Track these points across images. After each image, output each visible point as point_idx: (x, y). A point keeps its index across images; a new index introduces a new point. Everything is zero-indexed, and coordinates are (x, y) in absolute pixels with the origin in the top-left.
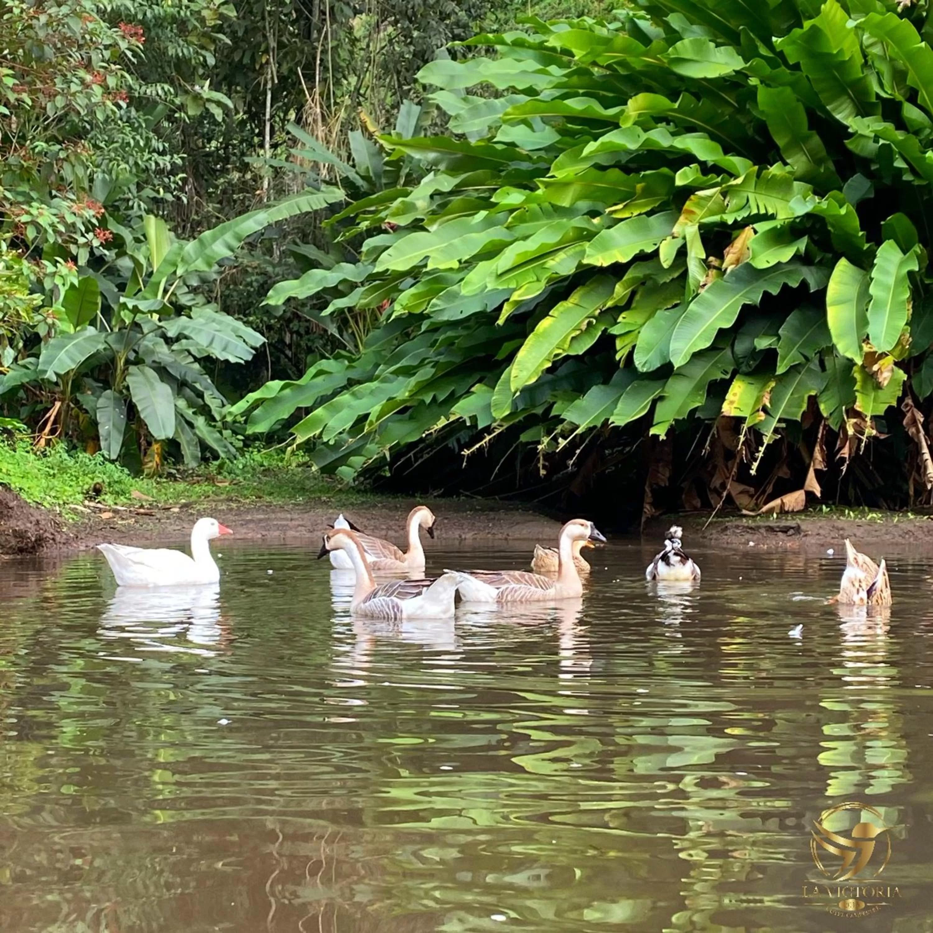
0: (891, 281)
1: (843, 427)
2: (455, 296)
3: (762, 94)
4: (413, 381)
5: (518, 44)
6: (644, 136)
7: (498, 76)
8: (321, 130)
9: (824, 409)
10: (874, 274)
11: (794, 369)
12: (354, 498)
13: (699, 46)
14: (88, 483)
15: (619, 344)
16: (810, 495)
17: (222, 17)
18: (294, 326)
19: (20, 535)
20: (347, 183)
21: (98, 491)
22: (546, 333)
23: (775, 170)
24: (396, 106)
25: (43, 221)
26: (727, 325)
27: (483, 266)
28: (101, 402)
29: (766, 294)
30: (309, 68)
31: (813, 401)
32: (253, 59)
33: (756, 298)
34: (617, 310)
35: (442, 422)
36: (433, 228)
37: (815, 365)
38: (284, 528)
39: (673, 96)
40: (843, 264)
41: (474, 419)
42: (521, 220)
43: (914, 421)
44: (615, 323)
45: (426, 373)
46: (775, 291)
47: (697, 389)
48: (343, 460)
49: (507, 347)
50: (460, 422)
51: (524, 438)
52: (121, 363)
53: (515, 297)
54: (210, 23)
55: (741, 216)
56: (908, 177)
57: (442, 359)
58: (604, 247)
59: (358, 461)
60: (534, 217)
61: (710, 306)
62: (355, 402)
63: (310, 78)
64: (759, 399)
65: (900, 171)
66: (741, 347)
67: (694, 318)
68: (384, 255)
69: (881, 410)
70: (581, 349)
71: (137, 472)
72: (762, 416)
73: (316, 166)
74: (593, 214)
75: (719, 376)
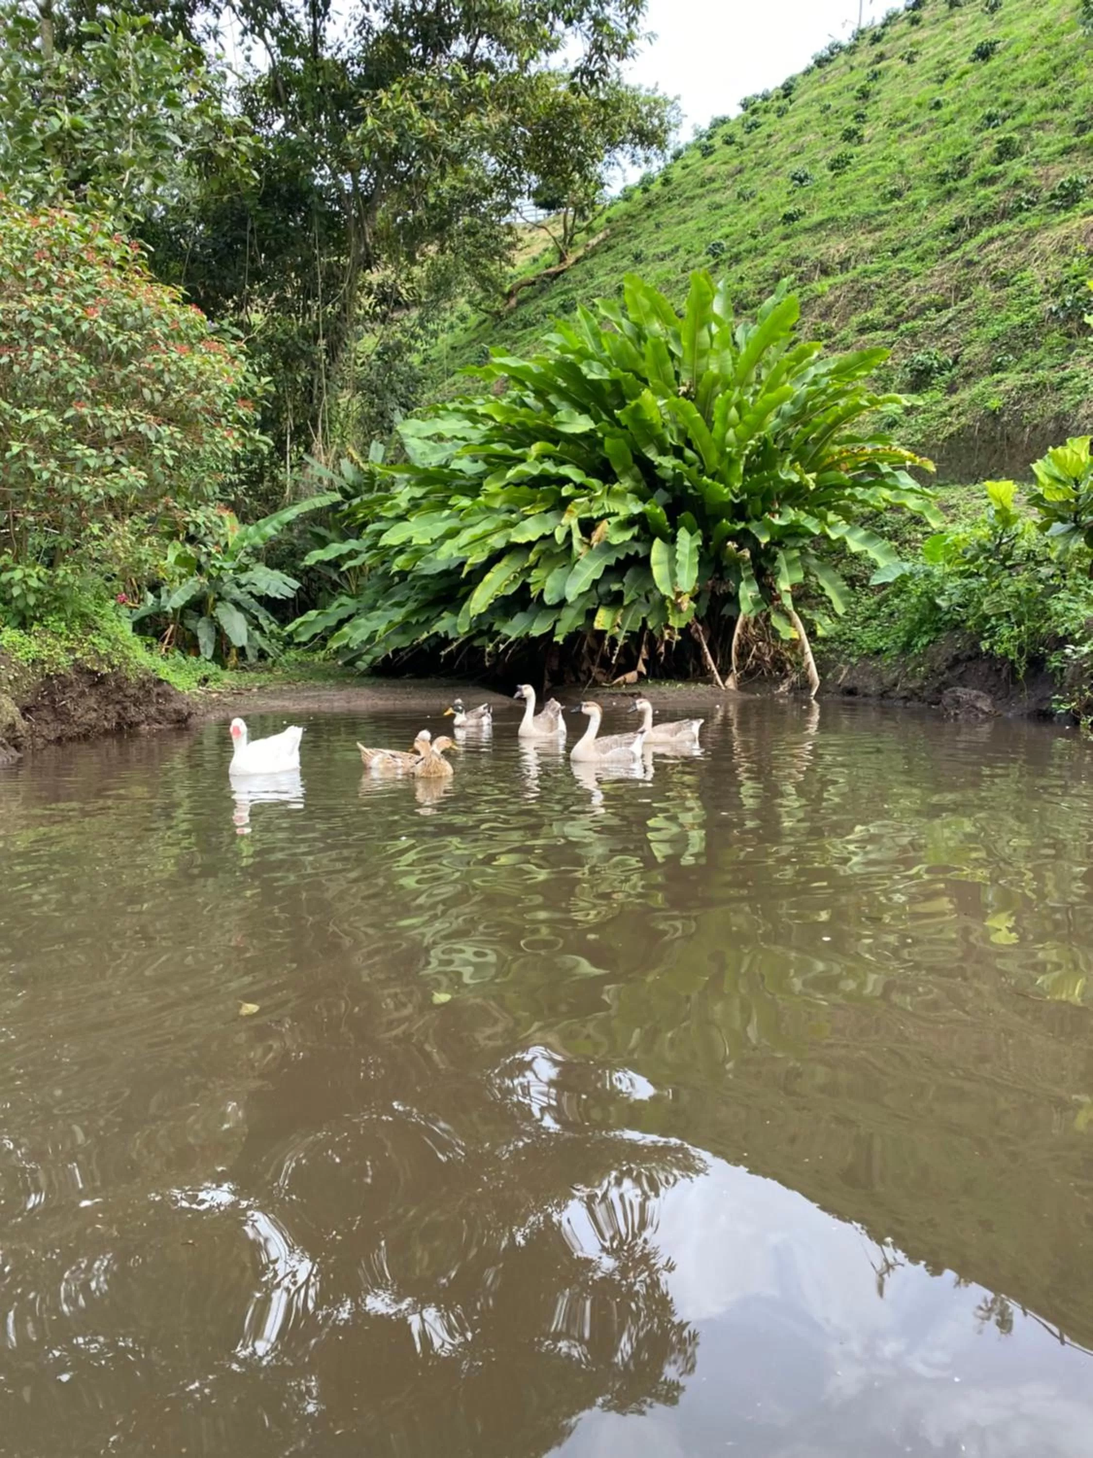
0: (687, 551)
1: (662, 636)
2: (430, 560)
3: (608, 442)
4: (403, 611)
5: (457, 410)
6: (541, 467)
7: (448, 430)
8: (323, 458)
9: (650, 625)
10: (678, 547)
11: (633, 602)
12: (365, 680)
13: (570, 415)
14: (200, 675)
15: (532, 588)
16: (640, 674)
17: (265, 390)
18: (311, 575)
19: (178, 712)
20: (342, 490)
21: (206, 680)
22: (490, 581)
23: (616, 486)
24: (368, 444)
25: (200, 520)
26: (597, 577)
27: (449, 543)
28: (200, 624)
29: (618, 559)
30: (314, 420)
31: (644, 621)
32: (278, 416)
33: (612, 562)
34: (531, 568)
35: (425, 635)
36: (413, 519)
37: (643, 600)
38: (330, 701)
39: (556, 443)
40: (657, 542)
41: (446, 633)
42: (469, 515)
43: (697, 630)
44: (529, 576)
45: (411, 606)
46: (622, 557)
47: (579, 614)
48: (359, 657)
49: (463, 590)
50: (436, 634)
51: (476, 643)
52: (211, 601)
53: (470, 561)
54: (259, 394)
55: (601, 513)
56: (691, 491)
57: (420, 597)
58: (522, 532)
59: (368, 658)
60: (475, 513)
61: (587, 567)
62: (368, 624)
63: (315, 427)
64: (614, 620)
65: (686, 487)
66: (602, 589)
67: (579, 574)
68: (384, 536)
69: (683, 625)
70: (510, 591)
71: (224, 667)
72: (617, 629)
73: (320, 480)
74: (511, 512)
75: (591, 606)
